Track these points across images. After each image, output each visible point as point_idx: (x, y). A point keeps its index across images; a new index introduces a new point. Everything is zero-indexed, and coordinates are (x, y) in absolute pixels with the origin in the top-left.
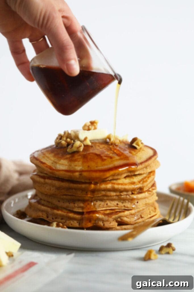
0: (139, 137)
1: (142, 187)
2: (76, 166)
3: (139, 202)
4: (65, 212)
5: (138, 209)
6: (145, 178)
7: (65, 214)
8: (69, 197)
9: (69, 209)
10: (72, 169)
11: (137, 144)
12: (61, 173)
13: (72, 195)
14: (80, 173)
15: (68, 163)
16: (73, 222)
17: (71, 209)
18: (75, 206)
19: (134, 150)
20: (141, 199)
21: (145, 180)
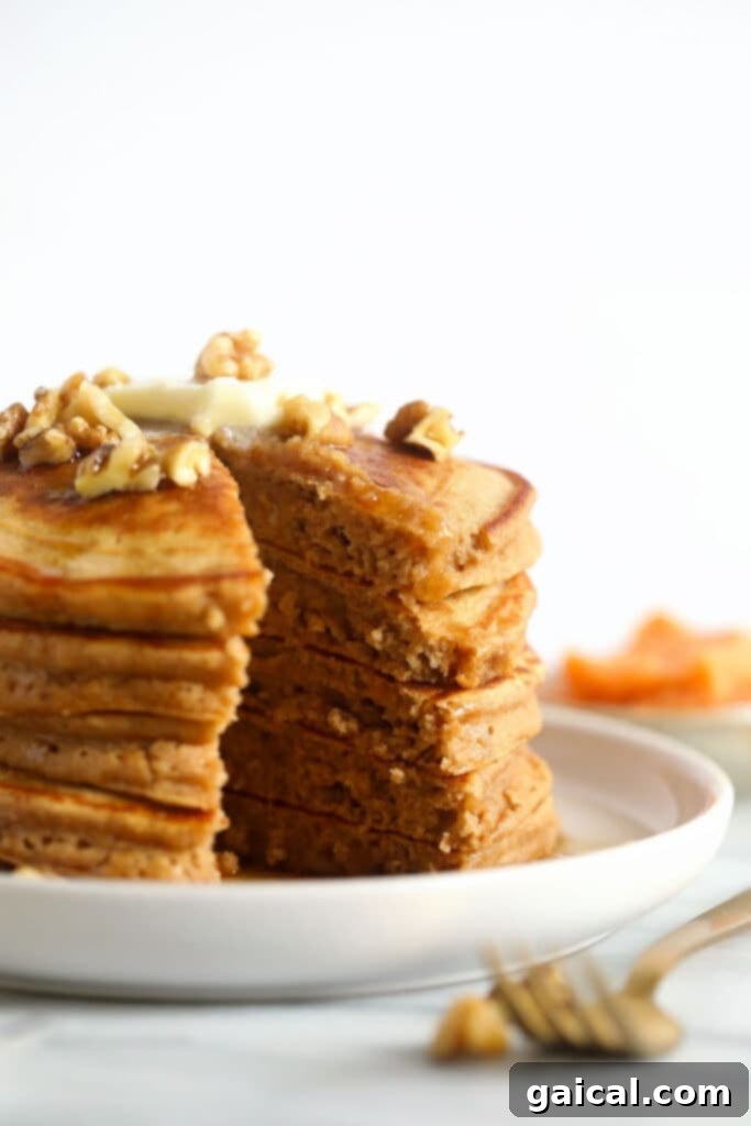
0: (431, 400)
1: (501, 652)
2: (171, 552)
3: (496, 729)
4: (97, 806)
5: (494, 768)
6: (503, 601)
7: (101, 816)
8: (123, 724)
9: (121, 787)
10: (156, 572)
11: (431, 434)
12: (100, 593)
13: (148, 715)
14: (211, 587)
15: (119, 541)
16: (150, 858)
17: (136, 790)
18: (154, 772)
19: (422, 467)
20: (504, 709)
21: (505, 613)
